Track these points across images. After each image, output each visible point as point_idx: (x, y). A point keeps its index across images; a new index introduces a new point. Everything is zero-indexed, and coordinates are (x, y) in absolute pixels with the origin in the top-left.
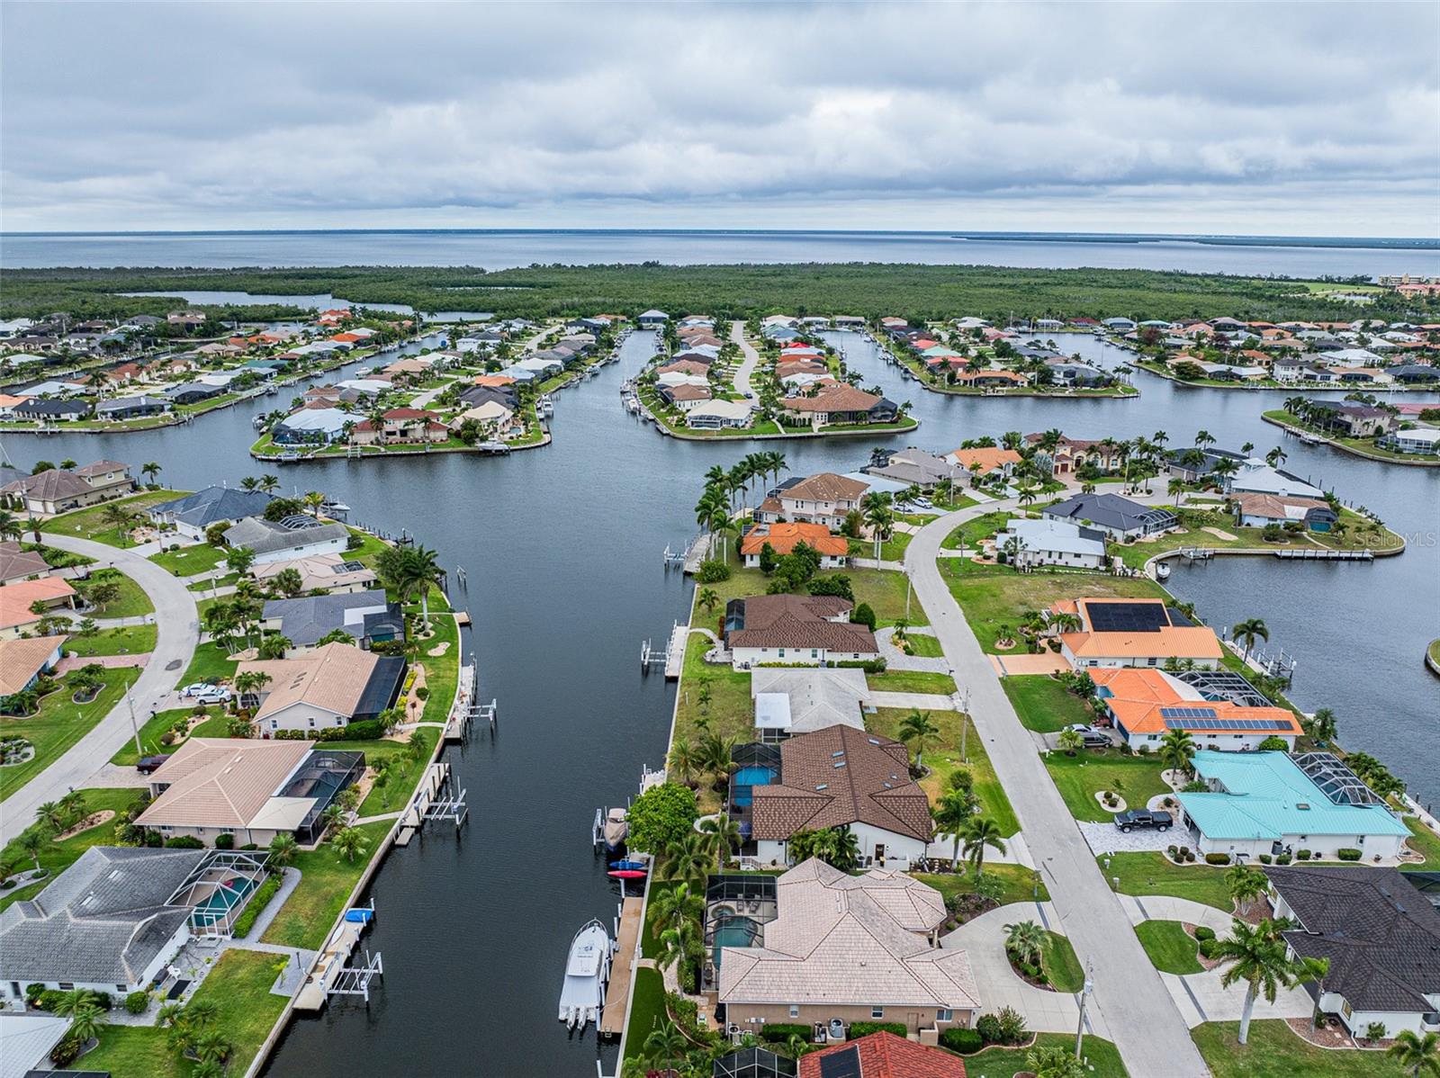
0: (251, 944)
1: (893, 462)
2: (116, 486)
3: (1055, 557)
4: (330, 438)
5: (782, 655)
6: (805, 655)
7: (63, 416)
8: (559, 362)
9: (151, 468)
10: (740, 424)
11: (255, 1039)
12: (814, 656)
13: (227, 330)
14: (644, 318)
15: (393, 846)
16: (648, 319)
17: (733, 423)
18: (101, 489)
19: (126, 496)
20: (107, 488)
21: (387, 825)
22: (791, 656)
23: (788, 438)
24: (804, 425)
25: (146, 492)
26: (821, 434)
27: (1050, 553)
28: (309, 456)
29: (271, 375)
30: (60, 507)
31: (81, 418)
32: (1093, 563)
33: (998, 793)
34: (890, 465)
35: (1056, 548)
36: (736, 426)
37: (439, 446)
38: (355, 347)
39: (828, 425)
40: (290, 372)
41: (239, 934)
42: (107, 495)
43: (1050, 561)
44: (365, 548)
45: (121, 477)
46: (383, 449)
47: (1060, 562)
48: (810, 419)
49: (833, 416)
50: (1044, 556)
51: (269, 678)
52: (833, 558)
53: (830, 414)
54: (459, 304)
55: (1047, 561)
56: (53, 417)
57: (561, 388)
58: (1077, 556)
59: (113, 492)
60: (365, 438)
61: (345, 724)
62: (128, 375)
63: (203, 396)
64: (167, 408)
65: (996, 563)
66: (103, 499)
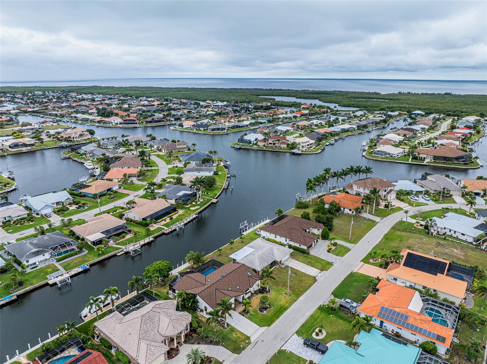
0: (57, 265)
1: (428, 179)
2: (184, 148)
3: (452, 233)
4: (252, 143)
5: (276, 237)
6: (283, 240)
7: (200, 129)
8: (355, 127)
9: (194, 145)
10: (394, 156)
11: (31, 284)
12: (286, 241)
13: (273, 108)
14: (413, 113)
16: (415, 114)
17: (391, 155)
19: (185, 151)
20: (181, 148)
21: (118, 249)
22: (279, 239)
23: (412, 164)
24: (421, 160)
25: (192, 151)
26: (427, 164)
27: (450, 230)
28: (244, 148)
29: (265, 122)
30: (167, 152)
31: (204, 130)
32: (470, 240)
33: (283, 311)
35: (454, 229)
36: (392, 156)
37: (282, 149)
38: (300, 116)
39: (432, 161)
40: (272, 122)
41: (58, 261)
42: (180, 150)
43: (450, 234)
44: (218, 176)
45: (185, 146)
46: (265, 148)
47: (455, 236)
48: (424, 158)
49: (436, 158)
50: (448, 231)
52: (350, 210)
53: (434, 156)
54: (353, 105)
55: (448, 233)
56: (198, 129)
57: (349, 135)
58: (463, 234)
59: (182, 150)
60: (261, 144)
61: (141, 220)
62: (228, 119)
63: (240, 127)
64: (226, 129)
65: (423, 228)
66: (179, 151)
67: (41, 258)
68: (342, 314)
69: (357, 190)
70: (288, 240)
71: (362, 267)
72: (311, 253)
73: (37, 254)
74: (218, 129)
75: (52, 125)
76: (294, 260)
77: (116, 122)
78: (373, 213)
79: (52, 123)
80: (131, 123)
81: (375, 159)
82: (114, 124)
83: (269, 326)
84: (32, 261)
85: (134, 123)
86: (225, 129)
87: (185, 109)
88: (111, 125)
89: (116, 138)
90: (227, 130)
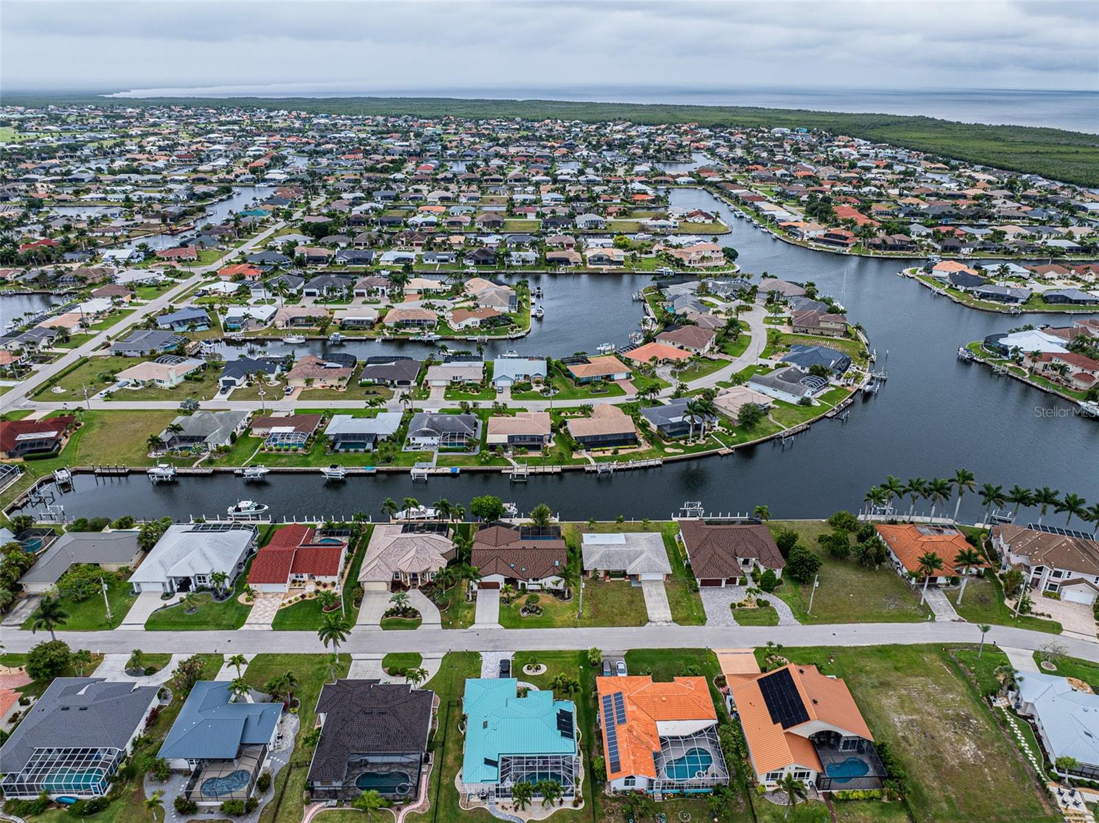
0: (436, 455)
2: (834, 330)
4: (1015, 355)
20: (828, 329)
21: (510, 464)
25: (849, 340)
28: (981, 360)
33: (545, 626)
35: (1043, 717)
41: (442, 451)
45: (839, 327)
46: (1027, 376)
51: (593, 412)
55: (1036, 720)
56: (956, 286)
61: (577, 438)
63: (1071, 301)
64: (1021, 301)
66: (822, 334)
67: (428, 440)
71: (739, 653)
72: (702, 593)
73: (425, 434)
74: (999, 297)
75: (704, 222)
76: (661, 586)
77: (812, 234)
79: (703, 218)
80: (837, 244)
82: (805, 238)
83: (507, 628)
84: (419, 440)
85: (843, 245)
86: (1016, 300)
88: (799, 239)
89: (749, 277)
90: (1022, 303)
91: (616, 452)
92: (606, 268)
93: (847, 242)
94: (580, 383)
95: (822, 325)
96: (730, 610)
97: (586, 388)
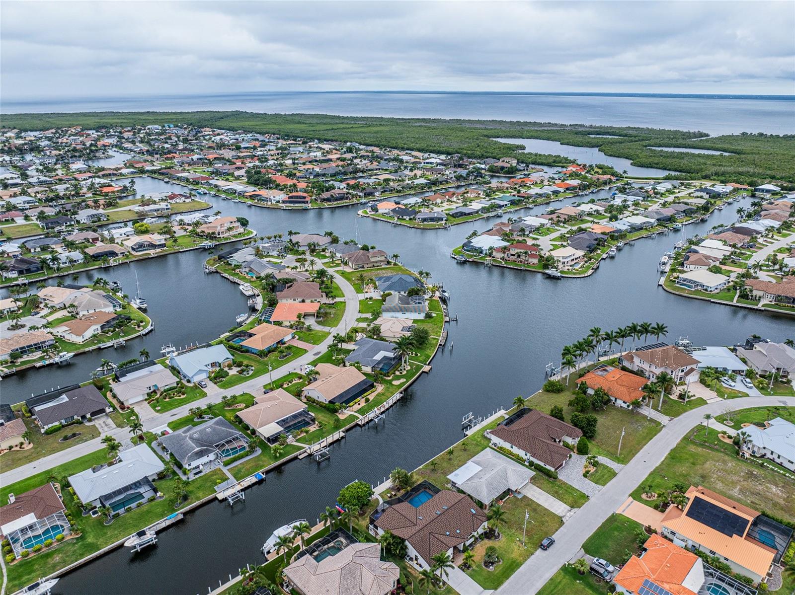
0: (225, 470)
1: (756, 348)
2: (380, 262)
3: (775, 456)
4: (484, 252)
5: (512, 447)
6: (521, 453)
7: (405, 217)
8: (653, 221)
9: (396, 256)
10: (709, 289)
12: (526, 455)
13: (521, 170)
14: (760, 189)
15: (296, 458)
16: (762, 190)
17: (705, 288)
18: (374, 262)
19: (383, 266)
20: (377, 262)
21: (300, 448)
22: (516, 450)
23: (738, 306)
24: (754, 300)
25: (392, 266)
26: (764, 308)
27: (773, 452)
28: (471, 260)
29: (506, 205)
30: (357, 267)
31: (410, 219)
33: (515, 568)
34: (754, 349)
36: (706, 290)
37: (530, 267)
38: (565, 191)
39: (773, 303)
40: (517, 204)
41: (226, 464)
42: (376, 265)
43: (771, 457)
44: (432, 320)
45: (383, 258)
46: (503, 263)
47: (778, 461)
48: (760, 297)
49: (778, 299)
50: (768, 453)
51: (319, 374)
52: (625, 402)
53: (777, 296)
54: (657, 164)
55: (769, 455)
56: (401, 217)
57: (643, 237)
58: (790, 462)
59: (378, 264)
60: (498, 255)
61: (327, 402)
62: (447, 197)
63: (465, 214)
64: (444, 219)
65: (731, 443)
66: (374, 266)
67: (205, 459)
68: (592, 580)
69: (640, 365)
70: (528, 454)
71: (629, 505)
72: (560, 477)
73: (200, 454)
74: (432, 219)
75: (184, 201)
76: (535, 487)
77: (277, 199)
78: (659, 409)
79: (183, 199)
80: (300, 202)
81: (678, 293)
82: (274, 202)
83: (496, 589)
84: (194, 464)
85: (304, 202)
86: (442, 219)
87: (379, 169)
88: (269, 203)
89: (280, 237)
90: (446, 220)
91: (367, 400)
92: (152, 252)
93: (306, 200)
94: (263, 354)
95: (373, 260)
96: (587, 481)
97: (272, 356)
